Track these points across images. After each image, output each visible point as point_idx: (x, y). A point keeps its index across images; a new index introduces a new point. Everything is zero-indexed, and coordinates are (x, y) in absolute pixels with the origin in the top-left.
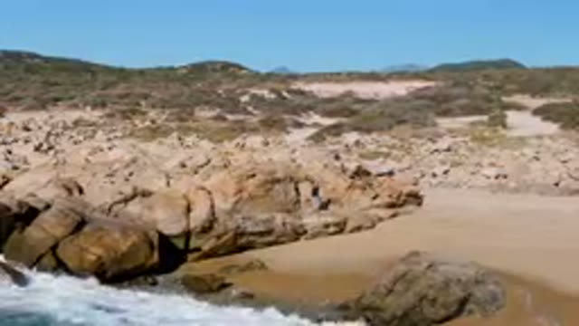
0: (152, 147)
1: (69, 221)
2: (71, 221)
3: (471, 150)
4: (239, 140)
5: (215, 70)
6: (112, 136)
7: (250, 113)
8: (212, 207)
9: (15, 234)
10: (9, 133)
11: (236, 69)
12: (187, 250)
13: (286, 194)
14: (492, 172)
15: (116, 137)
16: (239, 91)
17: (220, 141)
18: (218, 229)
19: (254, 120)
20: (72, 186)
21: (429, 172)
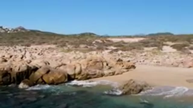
0: (67, 54)
2: (46, 70)
3: (151, 56)
8: (81, 68)
10: (32, 51)
12: (75, 78)
13: (100, 65)
14: (155, 61)
15: (59, 52)
18: (82, 73)
20: (47, 62)
21: (139, 61)
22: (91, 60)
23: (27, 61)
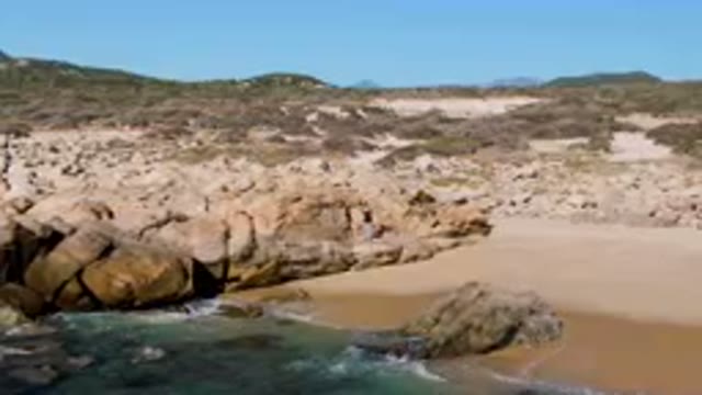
0: (196, 171)
1: (96, 245)
2: (99, 245)
4: (295, 164)
5: (282, 84)
6: (151, 158)
7: (315, 135)
8: (253, 232)
9: (38, 260)
10: (35, 155)
11: (310, 84)
12: (225, 279)
13: (335, 220)
15: (156, 160)
16: (306, 108)
17: (272, 165)
18: (259, 256)
19: (318, 142)
20: (99, 209)
21: (508, 201)
22: (296, 196)
23: (13, 204)
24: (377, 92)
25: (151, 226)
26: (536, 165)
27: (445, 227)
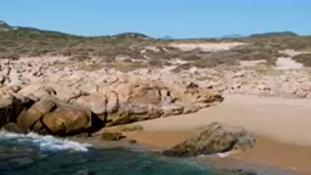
0: (92, 74)
1: (48, 106)
4: (136, 71)
5: (130, 37)
6: (72, 69)
7: (144, 59)
9: (23, 112)
10: (21, 68)
11: (142, 37)
12: (106, 121)
15: (75, 70)
16: (140, 48)
17: (127, 72)
18: (120, 111)
19: (146, 62)
20: (50, 90)
21: (230, 87)
22: (137, 84)
23: (11, 88)
24: (172, 41)
25: (73, 98)
26: (243, 72)
27: (203, 98)
